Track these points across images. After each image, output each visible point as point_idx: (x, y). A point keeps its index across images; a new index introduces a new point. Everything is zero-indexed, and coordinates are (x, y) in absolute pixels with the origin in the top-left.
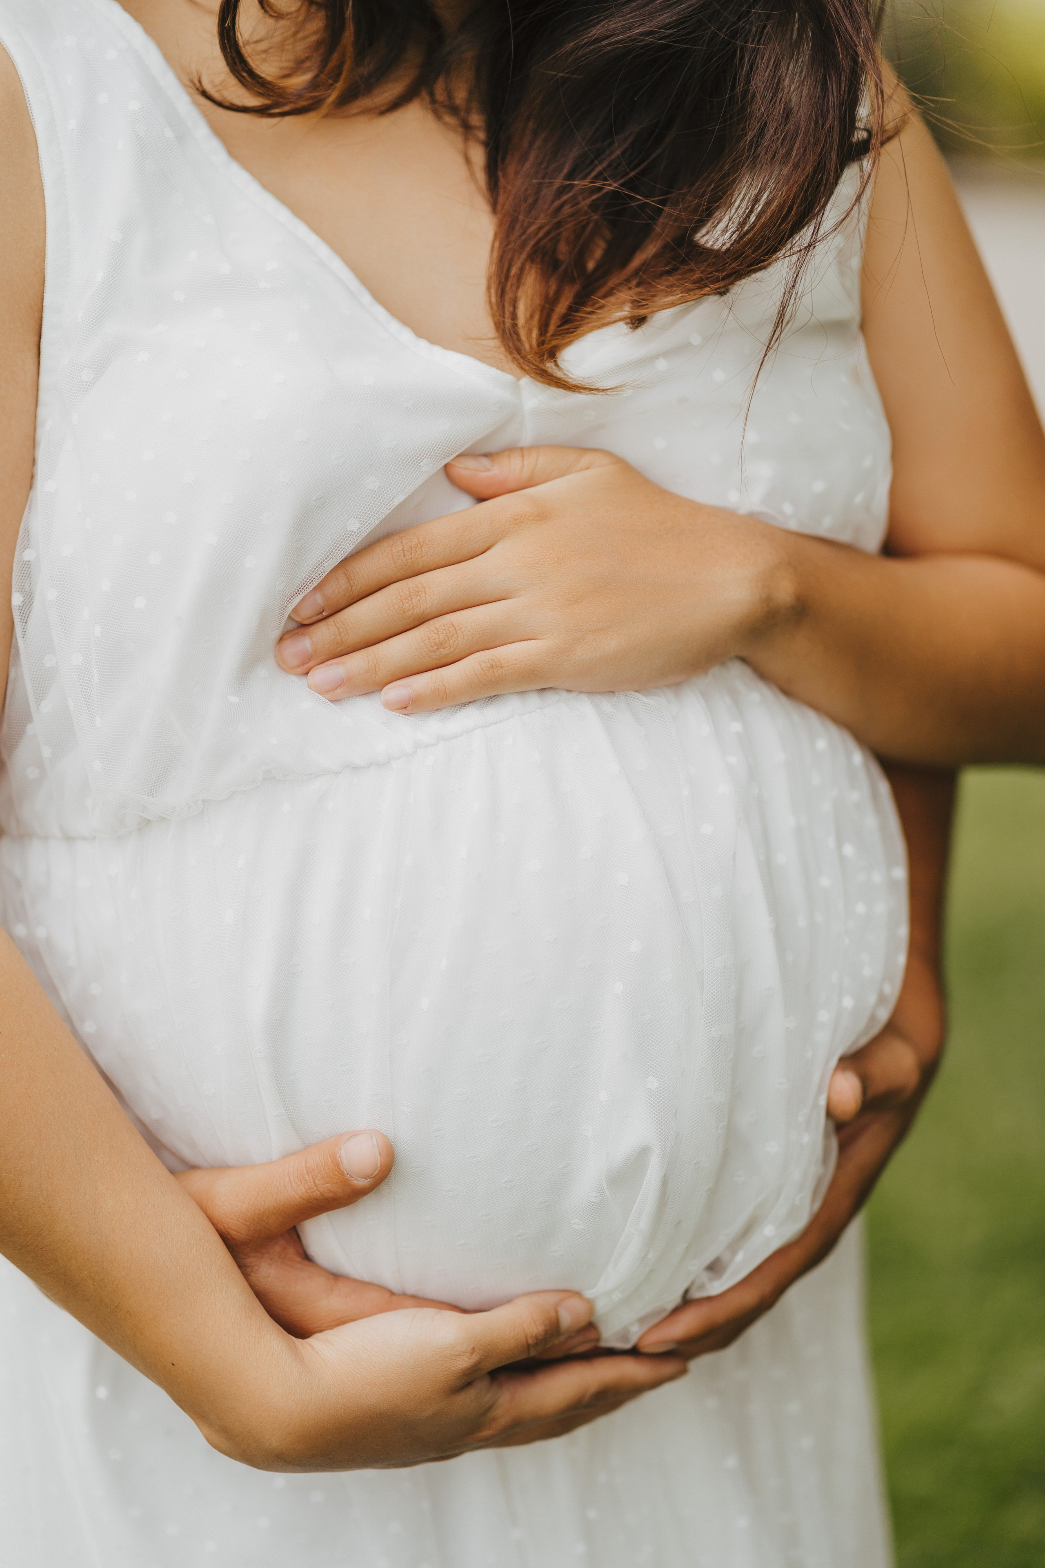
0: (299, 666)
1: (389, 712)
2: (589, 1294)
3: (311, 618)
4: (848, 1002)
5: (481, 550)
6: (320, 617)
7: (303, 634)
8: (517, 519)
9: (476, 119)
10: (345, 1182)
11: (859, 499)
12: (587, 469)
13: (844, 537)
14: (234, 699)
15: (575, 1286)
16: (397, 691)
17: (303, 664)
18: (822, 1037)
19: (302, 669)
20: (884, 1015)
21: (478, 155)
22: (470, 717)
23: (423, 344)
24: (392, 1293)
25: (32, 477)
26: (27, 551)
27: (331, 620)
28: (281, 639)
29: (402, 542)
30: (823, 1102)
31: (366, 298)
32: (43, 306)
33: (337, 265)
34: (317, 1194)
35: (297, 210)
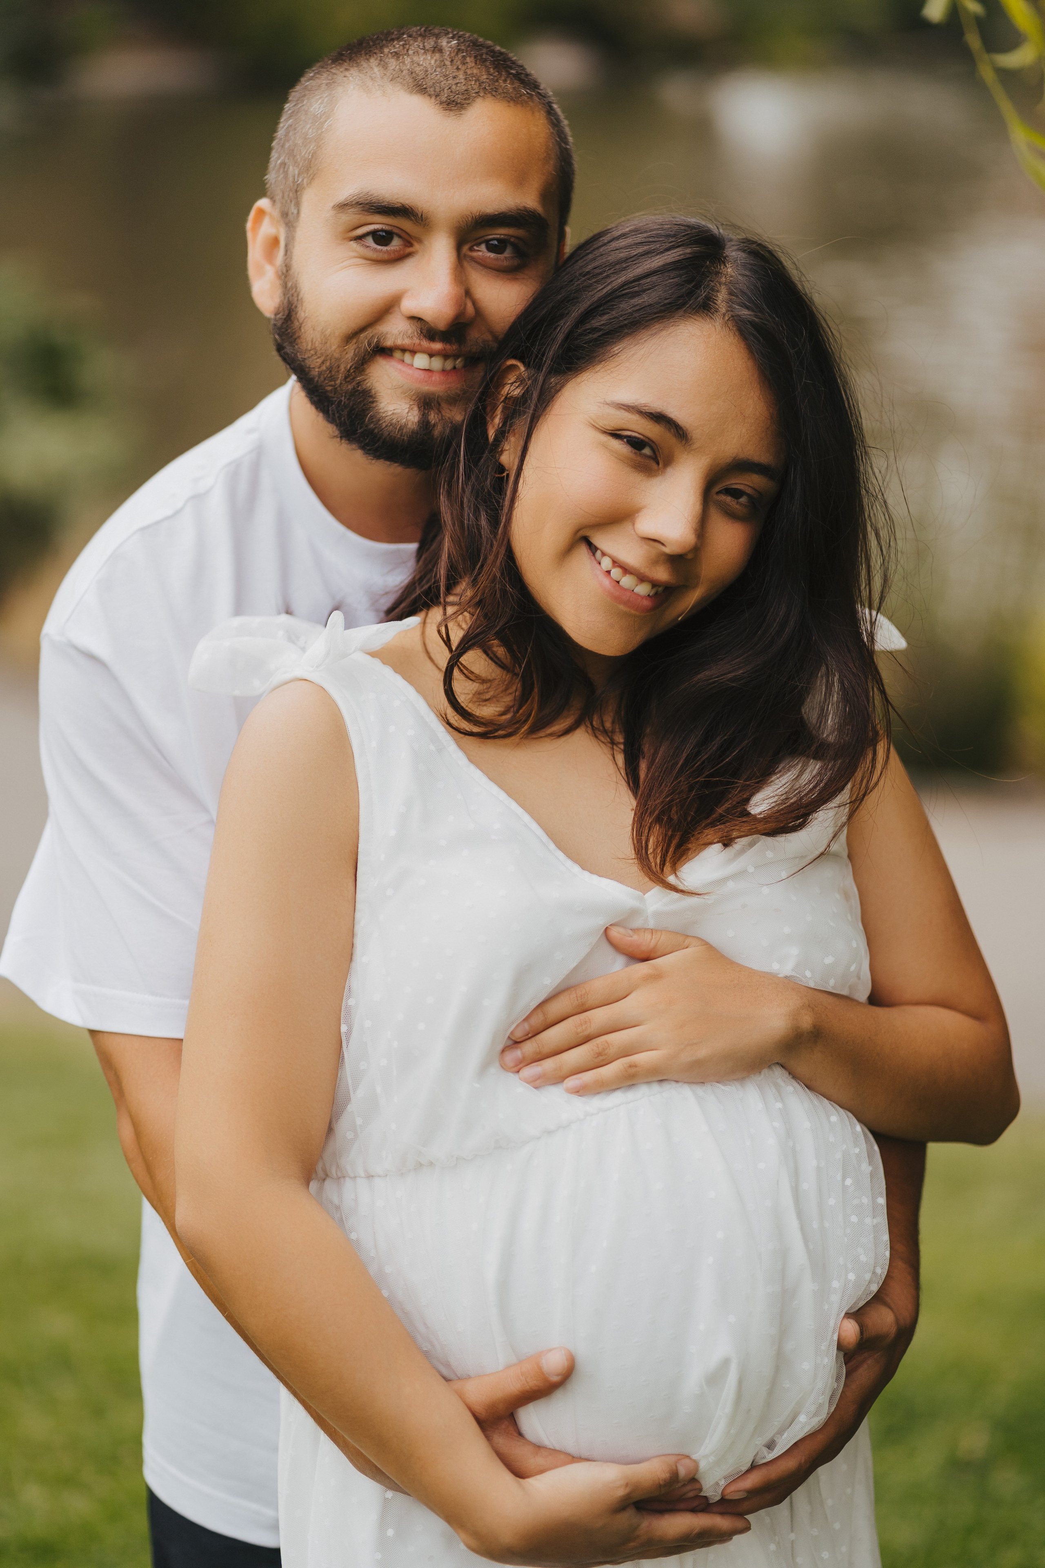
0: (514, 1067)
1: (570, 1095)
2: (694, 1457)
3: (521, 1037)
4: (852, 1276)
5: (624, 996)
6: (527, 1037)
7: (516, 1048)
8: (644, 978)
9: (619, 738)
10: (546, 1380)
11: (853, 968)
12: (687, 948)
13: (845, 992)
14: (477, 1085)
15: (685, 1451)
16: (572, 1082)
17: (516, 1066)
18: (835, 1298)
19: (516, 1069)
20: (875, 1288)
21: (620, 759)
22: (618, 1098)
23: (586, 874)
24: (574, 1457)
25: (352, 954)
26: (350, 1000)
27: (533, 1039)
28: (503, 1051)
29: (576, 992)
30: (836, 1338)
31: (552, 846)
32: (358, 851)
33: (534, 826)
34: (528, 1388)
35: (511, 793)
